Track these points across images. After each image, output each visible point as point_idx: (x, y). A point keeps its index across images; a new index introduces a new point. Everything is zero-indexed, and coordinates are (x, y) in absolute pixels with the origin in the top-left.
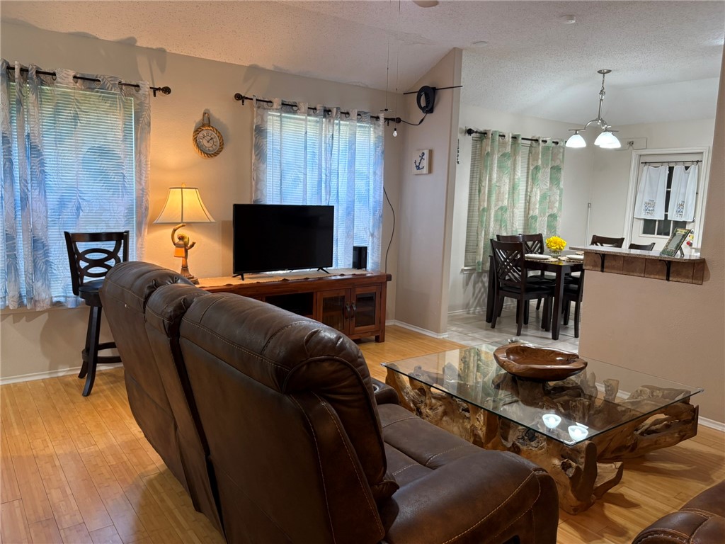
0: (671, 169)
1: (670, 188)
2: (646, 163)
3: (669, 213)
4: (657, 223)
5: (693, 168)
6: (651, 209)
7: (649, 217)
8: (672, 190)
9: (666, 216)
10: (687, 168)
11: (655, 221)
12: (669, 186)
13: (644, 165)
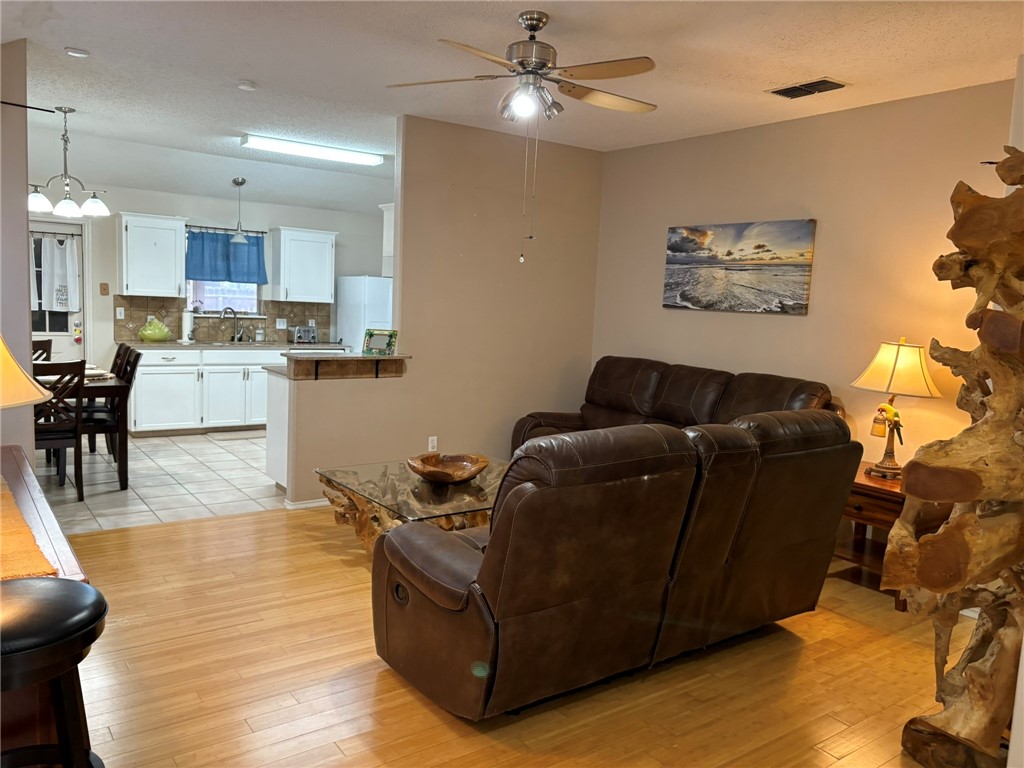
0: (38, 244)
1: (41, 267)
3: (43, 302)
5: (71, 245)
8: (45, 269)
9: (40, 304)
10: (61, 242)
12: (39, 264)
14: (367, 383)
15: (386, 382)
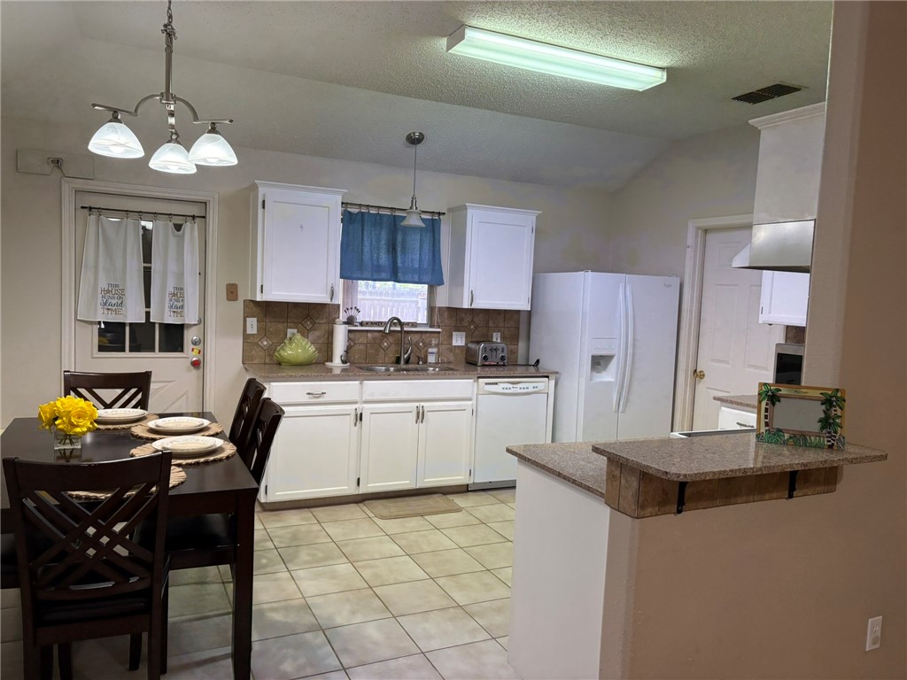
2: (90, 208)
3: (152, 310)
4: (127, 329)
6: (114, 302)
7: (113, 318)
8: (156, 265)
9: (148, 314)
10: (178, 227)
11: (123, 325)
12: (147, 257)
13: (86, 211)
14: (775, 507)
15: (807, 504)
